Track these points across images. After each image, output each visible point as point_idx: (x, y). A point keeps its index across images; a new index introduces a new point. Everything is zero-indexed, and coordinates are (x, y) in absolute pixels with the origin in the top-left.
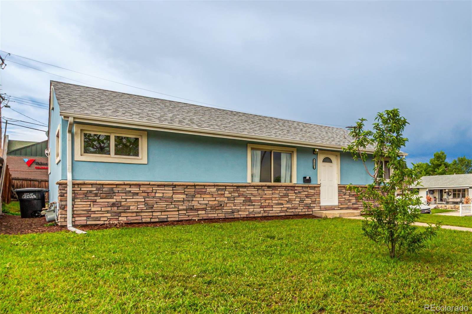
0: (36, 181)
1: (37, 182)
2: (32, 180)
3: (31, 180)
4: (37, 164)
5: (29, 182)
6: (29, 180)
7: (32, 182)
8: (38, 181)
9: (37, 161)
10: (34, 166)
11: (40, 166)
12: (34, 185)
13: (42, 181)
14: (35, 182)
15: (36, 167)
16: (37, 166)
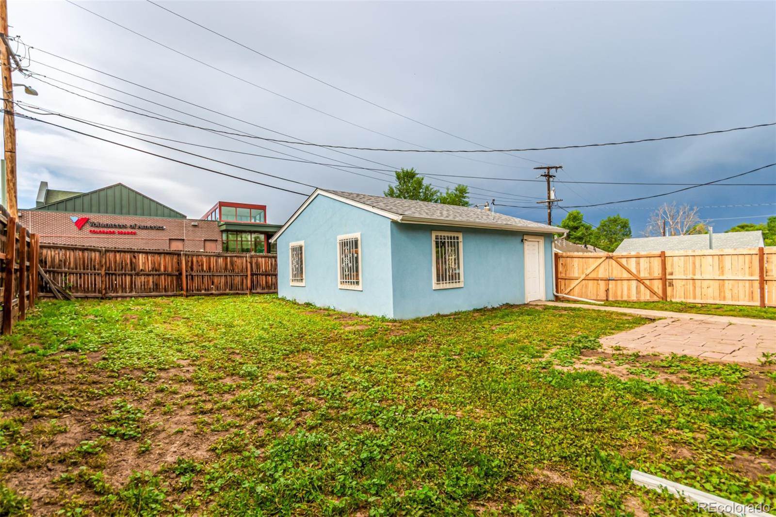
0: (94, 250)
1: (97, 254)
2: (87, 249)
3: (83, 250)
4: (92, 226)
5: (81, 253)
6: (80, 249)
7: (86, 254)
8: (100, 251)
9: (92, 220)
10: (87, 228)
11: (96, 229)
12: (91, 259)
13: (107, 251)
14: (93, 254)
15: (91, 231)
16: (93, 229)
